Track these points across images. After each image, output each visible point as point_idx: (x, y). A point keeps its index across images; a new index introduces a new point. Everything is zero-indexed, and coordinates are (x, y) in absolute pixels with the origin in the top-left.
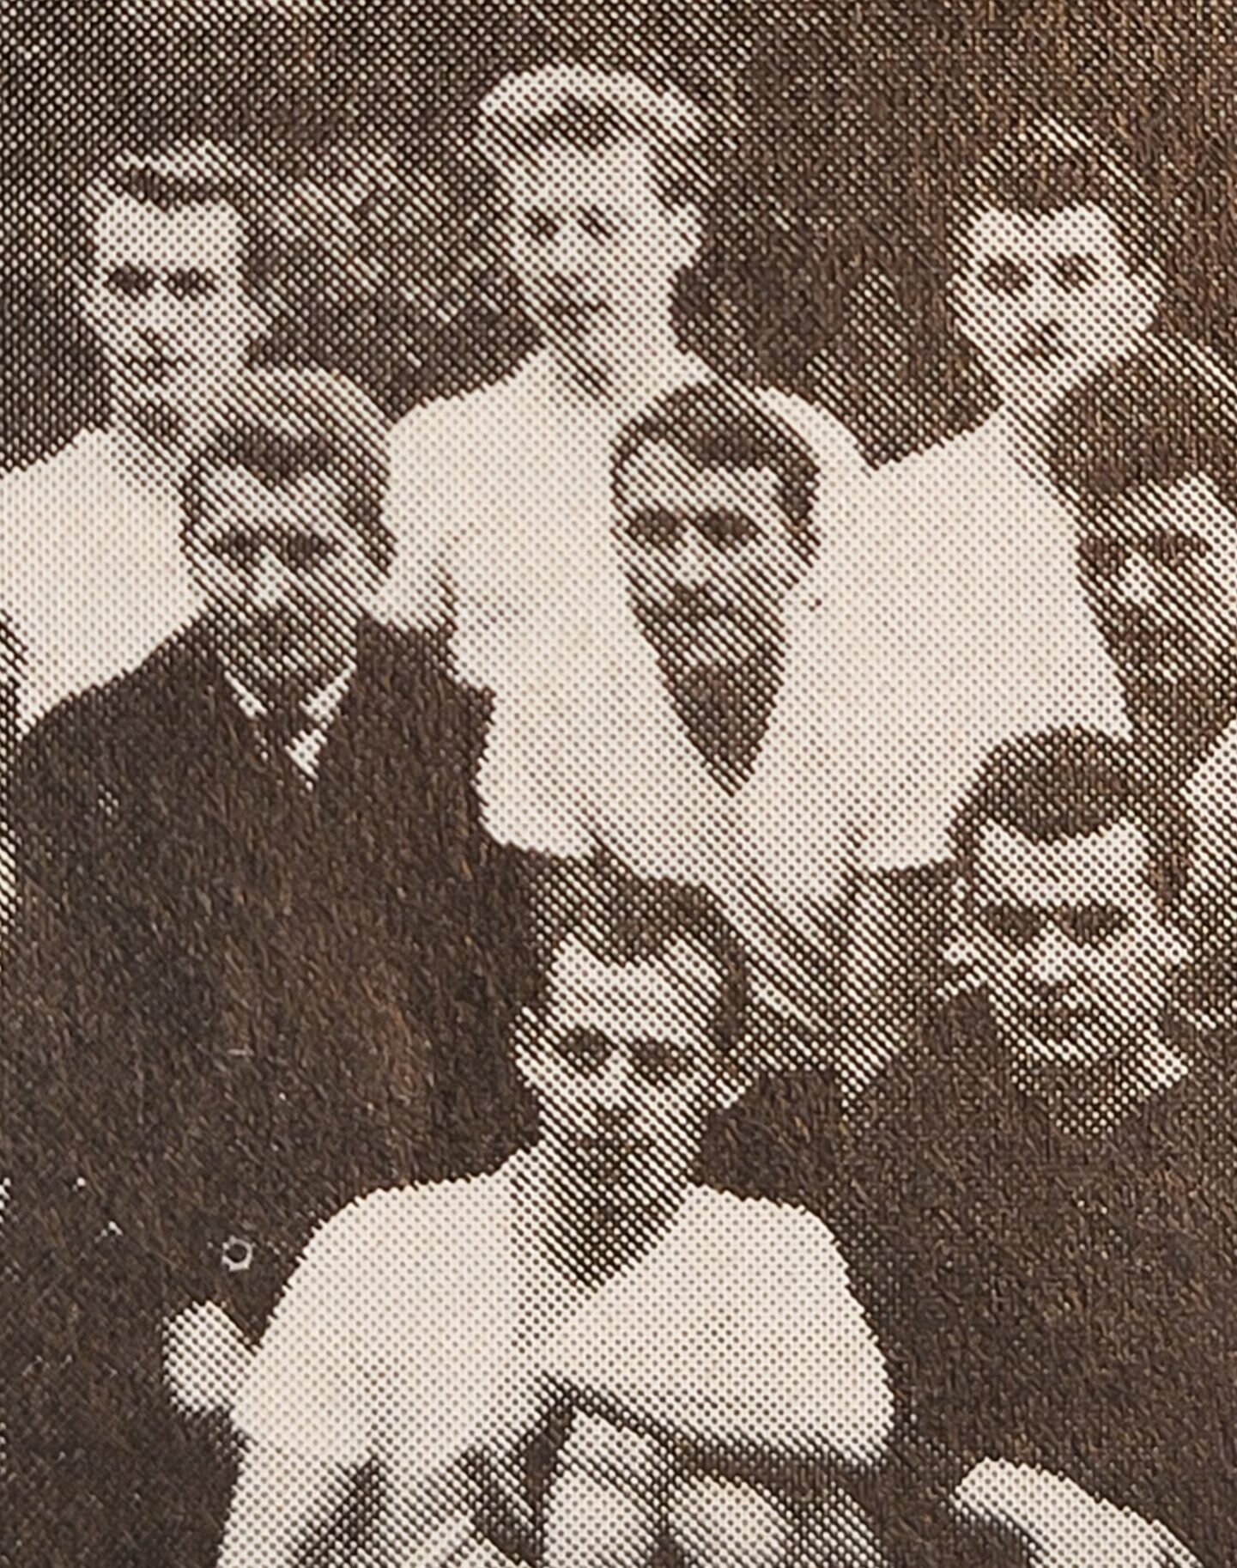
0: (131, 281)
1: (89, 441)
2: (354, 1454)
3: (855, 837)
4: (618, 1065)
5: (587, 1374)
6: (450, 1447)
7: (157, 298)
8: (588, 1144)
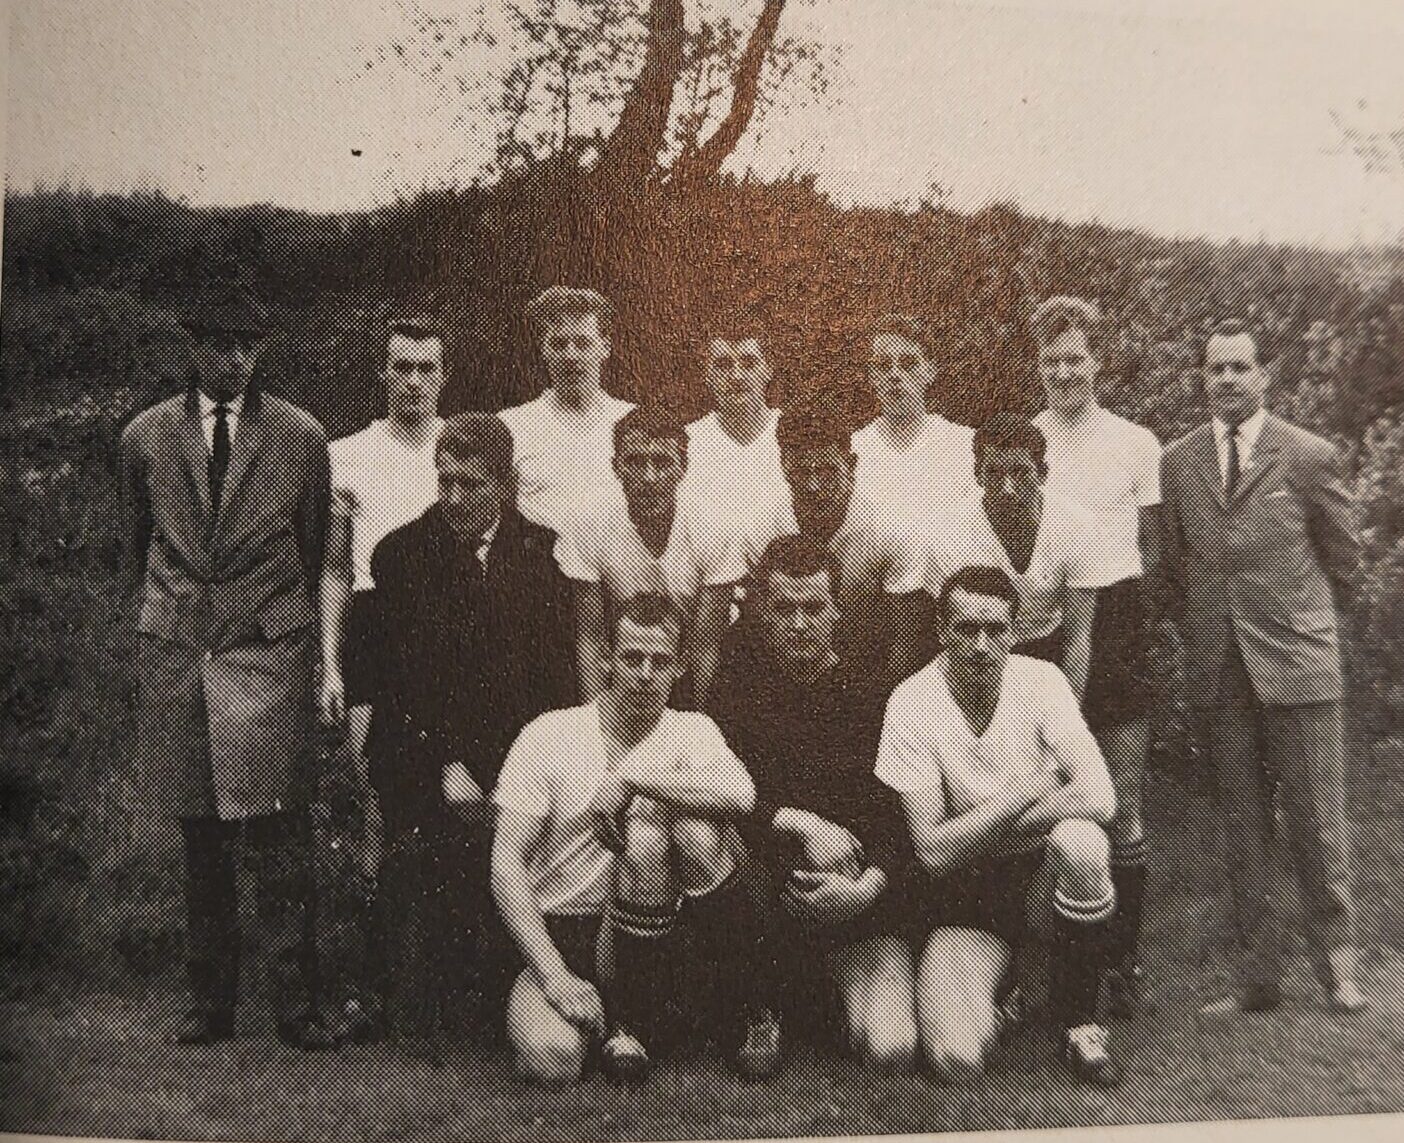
0: (405, 366)
1: (376, 425)
2: (542, 811)
4: (647, 663)
5: (638, 777)
6: (582, 807)
7: (415, 376)
8: (634, 693)
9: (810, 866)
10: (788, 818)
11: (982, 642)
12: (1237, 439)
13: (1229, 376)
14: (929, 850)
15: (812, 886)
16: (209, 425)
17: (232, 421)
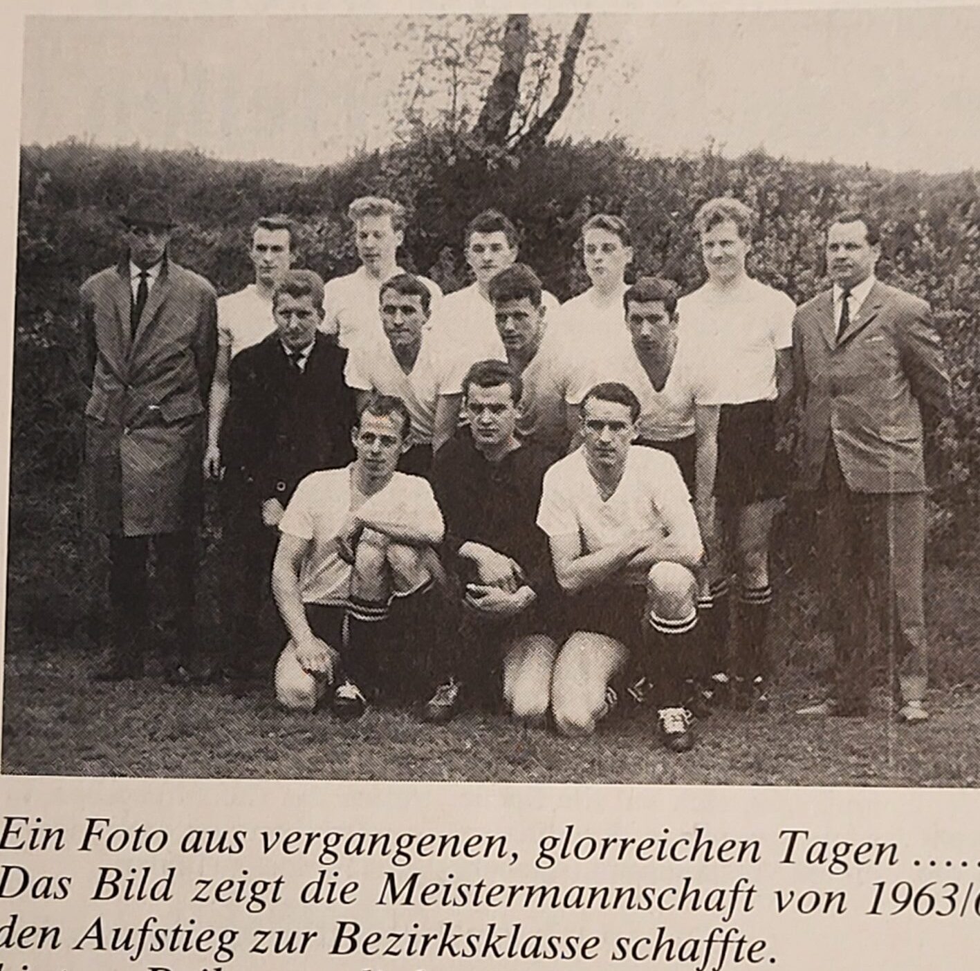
0: (262, 248)
1: (251, 287)
2: (309, 537)
3: (438, 386)
5: (367, 518)
6: (333, 535)
7: (268, 252)
9: (480, 582)
10: (470, 549)
11: (606, 435)
12: (849, 299)
13: (842, 252)
14: (564, 576)
15: (479, 595)
16: (135, 283)
17: (150, 282)
